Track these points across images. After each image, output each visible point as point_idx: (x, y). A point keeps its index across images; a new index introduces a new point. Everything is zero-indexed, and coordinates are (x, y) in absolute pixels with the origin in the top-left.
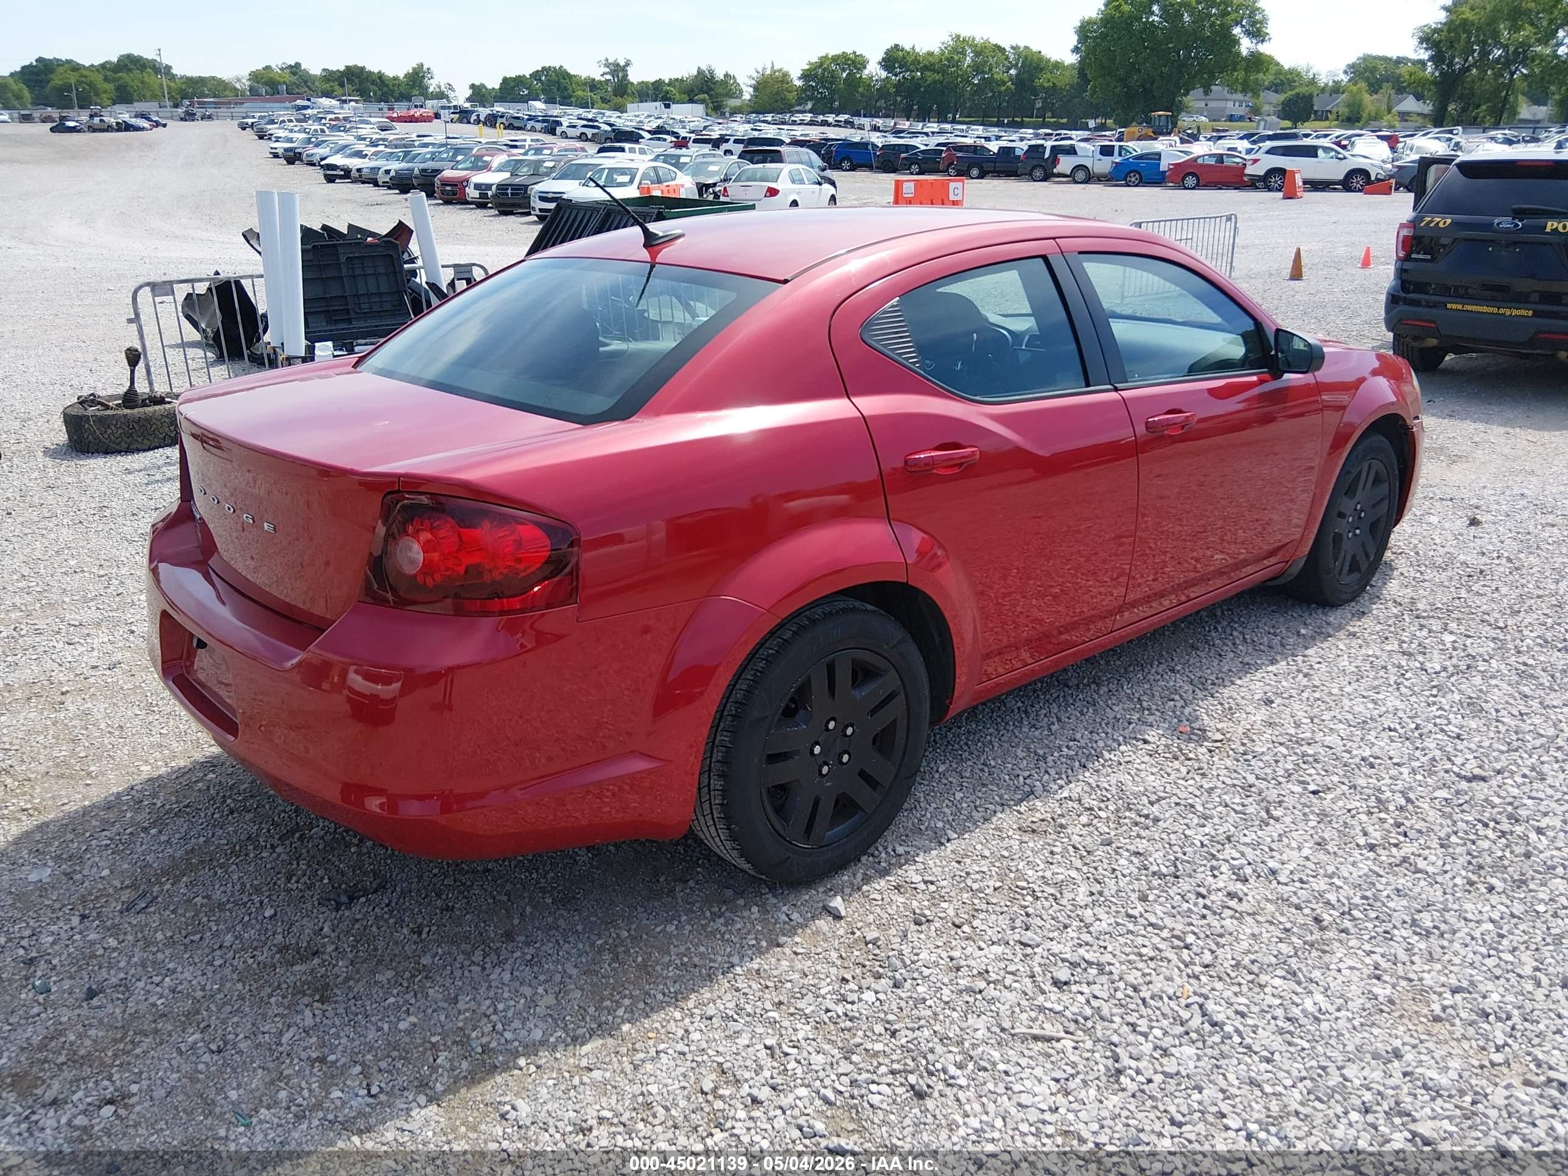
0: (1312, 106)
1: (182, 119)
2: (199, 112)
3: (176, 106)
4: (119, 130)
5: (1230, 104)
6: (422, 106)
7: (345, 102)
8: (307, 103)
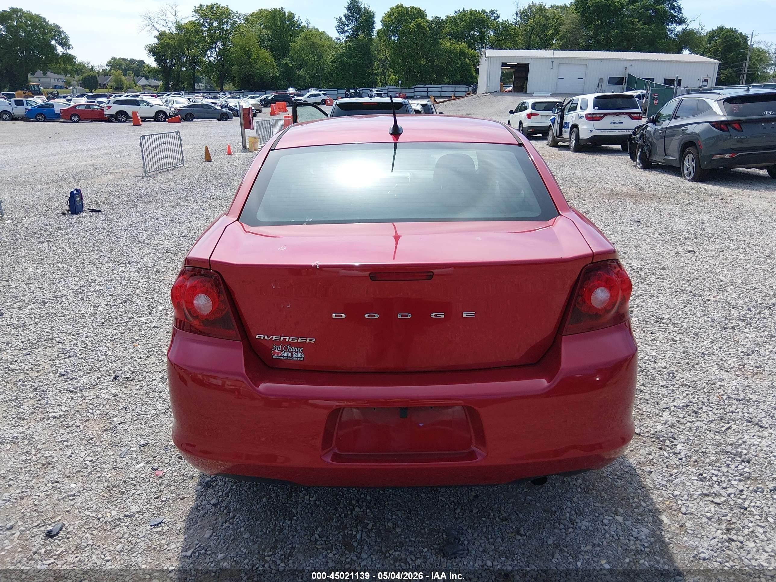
0: (98, 82)
5: (52, 80)
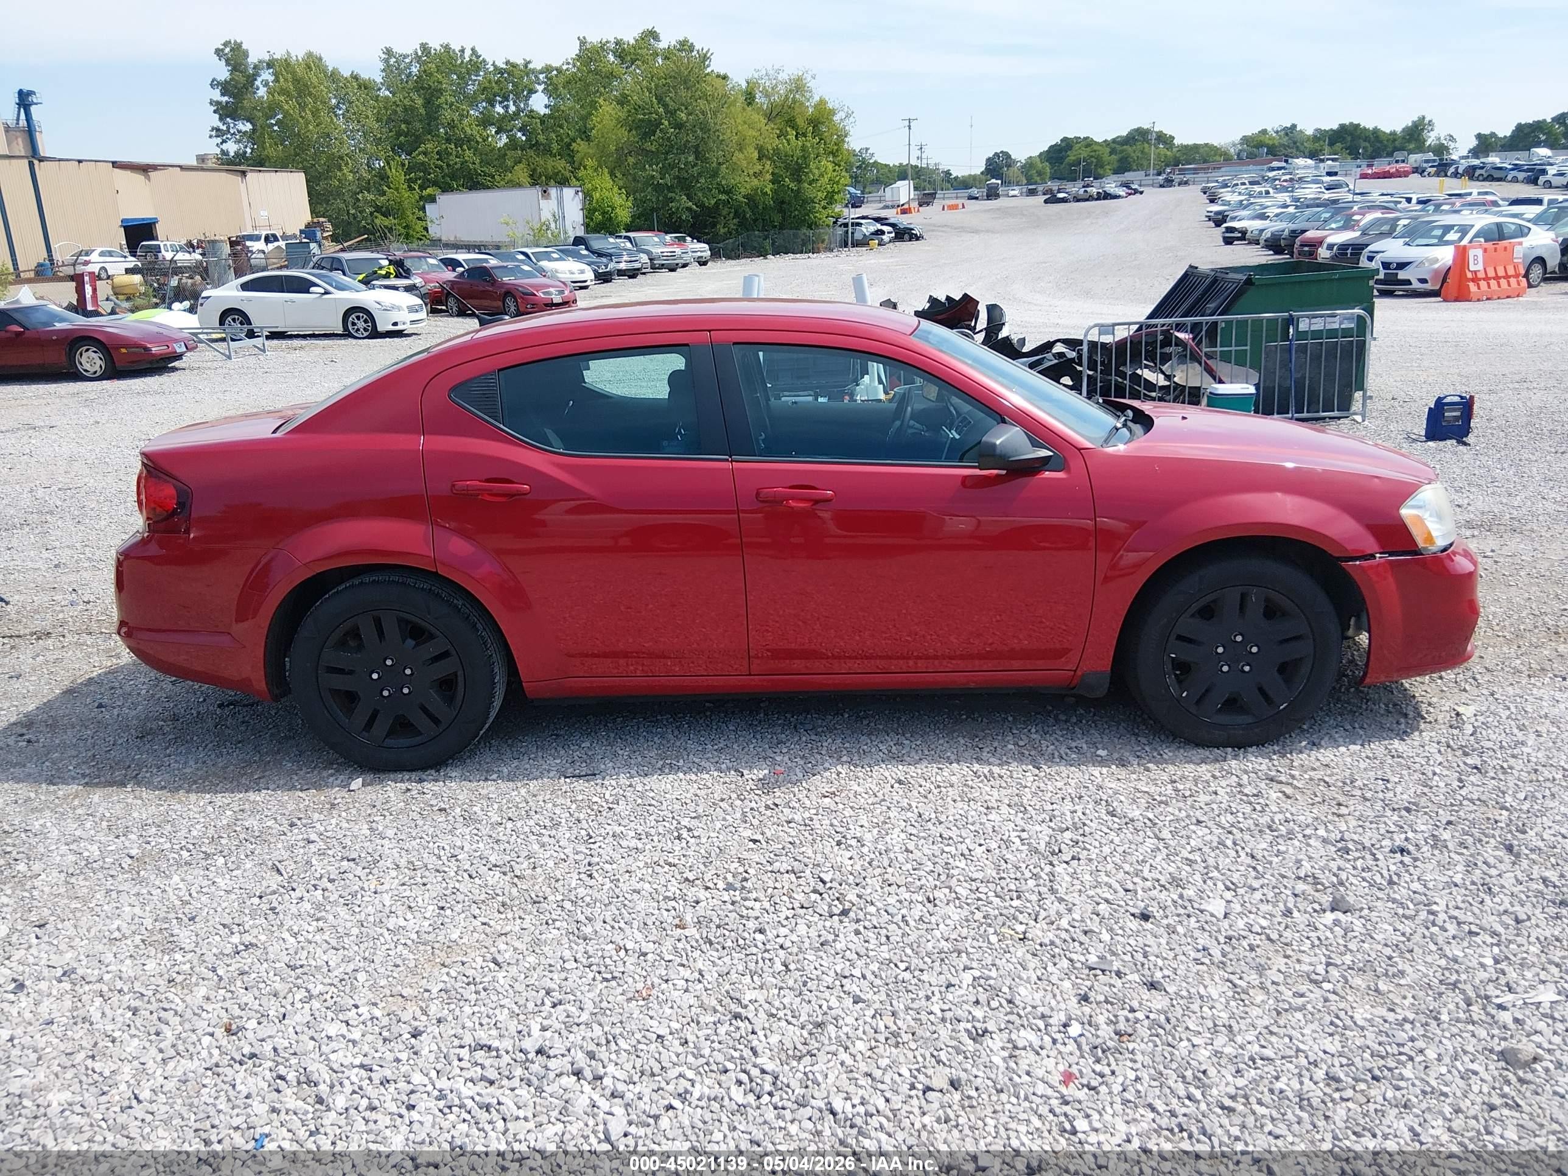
1: (1161, 186)
2: (1177, 178)
3: (1159, 174)
4: (1098, 199)
6: (1403, 161)
7: (1322, 161)
8: (1283, 164)
